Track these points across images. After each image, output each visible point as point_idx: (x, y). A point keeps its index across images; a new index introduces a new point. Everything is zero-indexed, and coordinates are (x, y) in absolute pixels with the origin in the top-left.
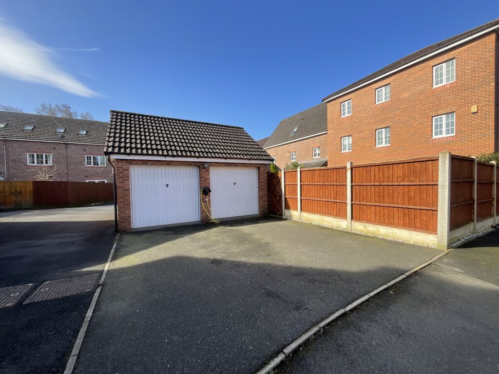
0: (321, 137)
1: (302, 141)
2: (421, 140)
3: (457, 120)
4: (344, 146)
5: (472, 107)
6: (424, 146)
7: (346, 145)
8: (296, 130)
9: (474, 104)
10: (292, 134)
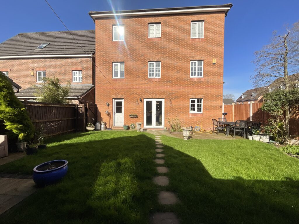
0: (83, 59)
1: (55, 60)
2: (184, 77)
3: (205, 67)
4: (115, 72)
5: (213, 59)
6: (185, 83)
7: (117, 72)
8: (44, 45)
9: (214, 58)
10: (38, 49)
